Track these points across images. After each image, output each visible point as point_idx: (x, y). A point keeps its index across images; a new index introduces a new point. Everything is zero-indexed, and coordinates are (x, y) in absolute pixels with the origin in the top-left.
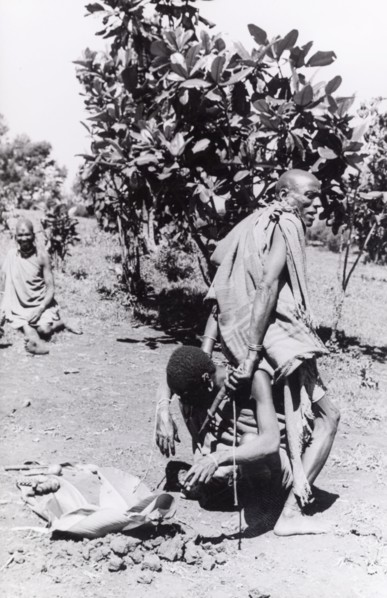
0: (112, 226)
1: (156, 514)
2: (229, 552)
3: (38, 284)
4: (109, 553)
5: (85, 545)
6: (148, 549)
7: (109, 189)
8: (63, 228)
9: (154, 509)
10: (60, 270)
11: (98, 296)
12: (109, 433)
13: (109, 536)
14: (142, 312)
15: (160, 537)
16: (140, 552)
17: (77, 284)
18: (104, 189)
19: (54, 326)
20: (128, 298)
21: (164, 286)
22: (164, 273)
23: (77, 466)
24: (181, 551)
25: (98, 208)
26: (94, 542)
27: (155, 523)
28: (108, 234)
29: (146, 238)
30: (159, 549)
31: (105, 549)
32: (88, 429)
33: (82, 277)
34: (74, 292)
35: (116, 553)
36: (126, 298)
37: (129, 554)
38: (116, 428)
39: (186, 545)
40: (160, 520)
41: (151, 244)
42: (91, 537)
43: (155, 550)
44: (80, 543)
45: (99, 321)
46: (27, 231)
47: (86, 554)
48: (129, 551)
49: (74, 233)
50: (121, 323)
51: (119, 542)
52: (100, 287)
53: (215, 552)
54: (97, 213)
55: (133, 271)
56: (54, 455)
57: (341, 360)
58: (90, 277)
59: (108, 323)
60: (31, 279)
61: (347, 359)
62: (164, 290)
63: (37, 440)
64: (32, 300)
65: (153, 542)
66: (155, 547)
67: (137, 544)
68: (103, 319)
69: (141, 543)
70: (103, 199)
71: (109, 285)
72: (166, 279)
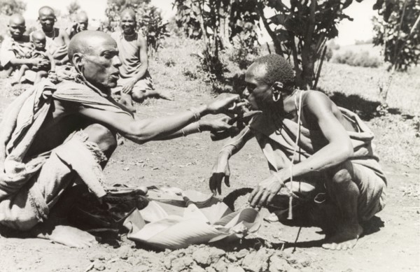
0: (196, 34)
1: (241, 227)
2: (314, 267)
3: (135, 62)
4: (192, 263)
5: (167, 255)
6: (232, 261)
7: (193, 6)
8: (156, 26)
9: (238, 222)
10: (154, 59)
11: (184, 78)
12: (192, 167)
13: (191, 247)
14: (219, 87)
15: (245, 250)
16: (224, 263)
17: (168, 69)
18: (189, 7)
19: (146, 94)
20: (208, 76)
21: (236, 72)
22: (237, 64)
23: (162, 188)
24: (266, 264)
25: (185, 20)
26: (176, 252)
27: (240, 236)
28: (192, 40)
29: (223, 37)
30: (244, 261)
31: (188, 260)
32: (174, 163)
33: (171, 65)
34: (165, 74)
35: (198, 264)
36: (206, 76)
37: (212, 265)
38: (198, 163)
39: (271, 259)
40: (245, 233)
41: (226, 42)
42: (173, 248)
43: (240, 262)
44: (162, 253)
45: (185, 93)
46: (130, 18)
47: (168, 264)
48: (213, 262)
49: (165, 31)
50: (202, 94)
51: (203, 253)
52: (186, 72)
53: (300, 266)
54: (185, 25)
55: (213, 55)
56: (142, 180)
57: (390, 121)
58: (177, 65)
59: (192, 94)
60: (130, 58)
61: (395, 121)
62: (237, 75)
63: (127, 169)
64: (129, 73)
65: (238, 254)
66: (239, 259)
67: (221, 256)
68: (188, 91)
69: (224, 255)
70: (189, 14)
71: (193, 70)
72: (238, 68)
